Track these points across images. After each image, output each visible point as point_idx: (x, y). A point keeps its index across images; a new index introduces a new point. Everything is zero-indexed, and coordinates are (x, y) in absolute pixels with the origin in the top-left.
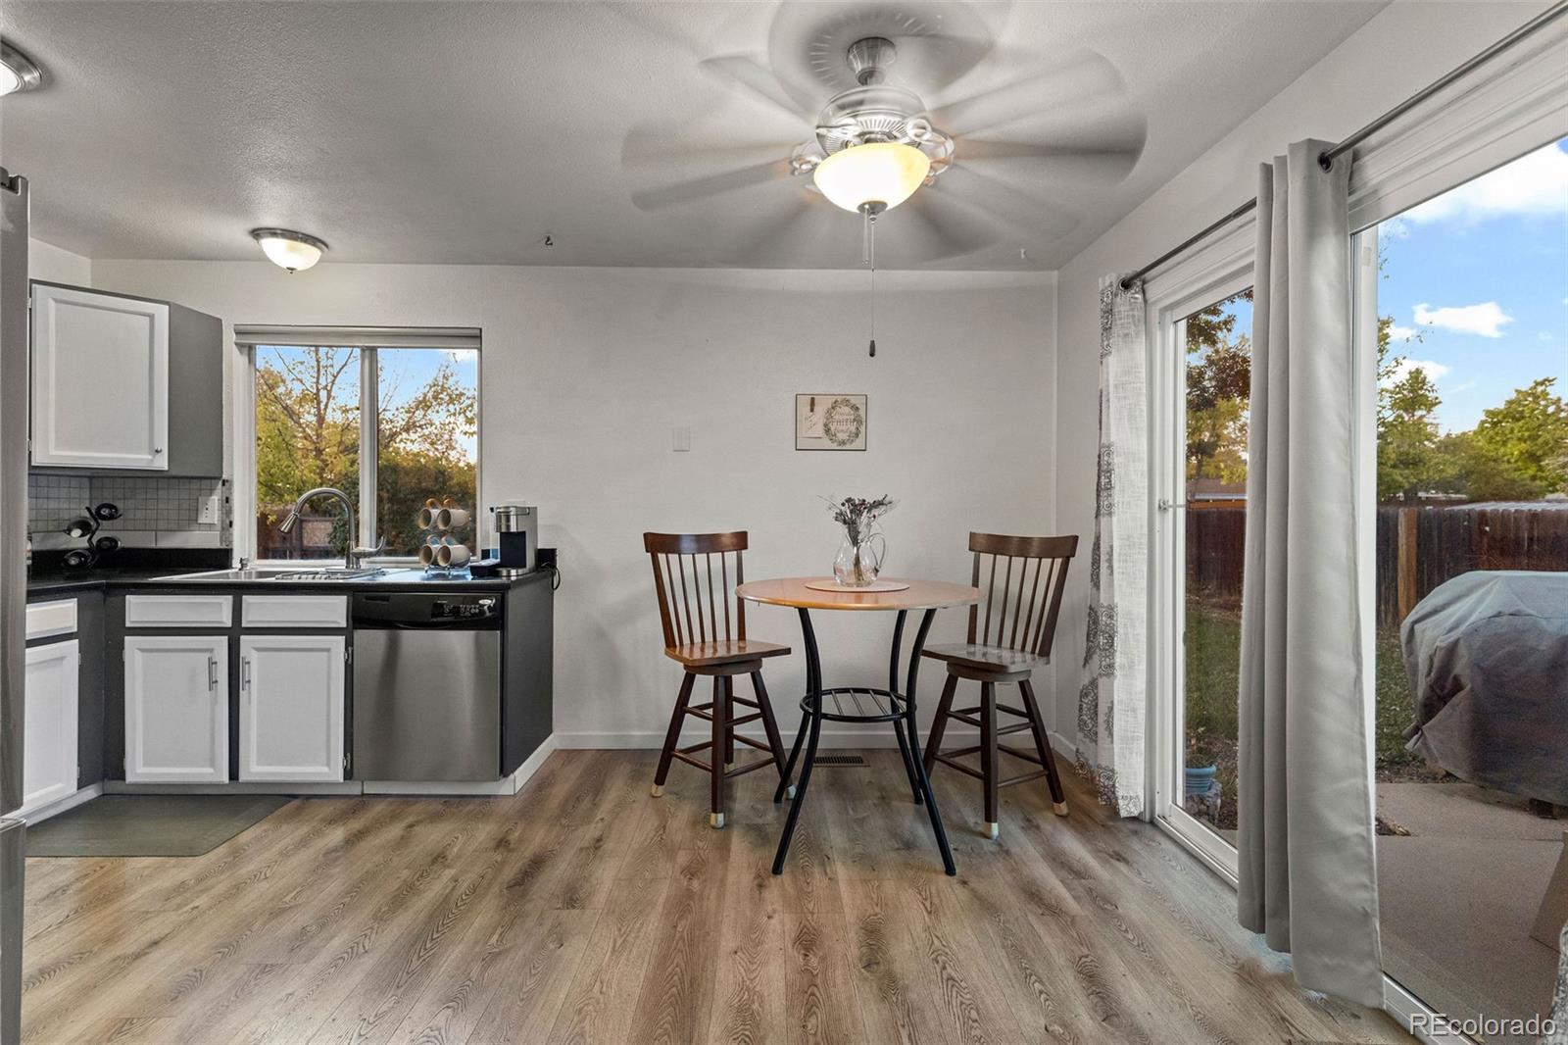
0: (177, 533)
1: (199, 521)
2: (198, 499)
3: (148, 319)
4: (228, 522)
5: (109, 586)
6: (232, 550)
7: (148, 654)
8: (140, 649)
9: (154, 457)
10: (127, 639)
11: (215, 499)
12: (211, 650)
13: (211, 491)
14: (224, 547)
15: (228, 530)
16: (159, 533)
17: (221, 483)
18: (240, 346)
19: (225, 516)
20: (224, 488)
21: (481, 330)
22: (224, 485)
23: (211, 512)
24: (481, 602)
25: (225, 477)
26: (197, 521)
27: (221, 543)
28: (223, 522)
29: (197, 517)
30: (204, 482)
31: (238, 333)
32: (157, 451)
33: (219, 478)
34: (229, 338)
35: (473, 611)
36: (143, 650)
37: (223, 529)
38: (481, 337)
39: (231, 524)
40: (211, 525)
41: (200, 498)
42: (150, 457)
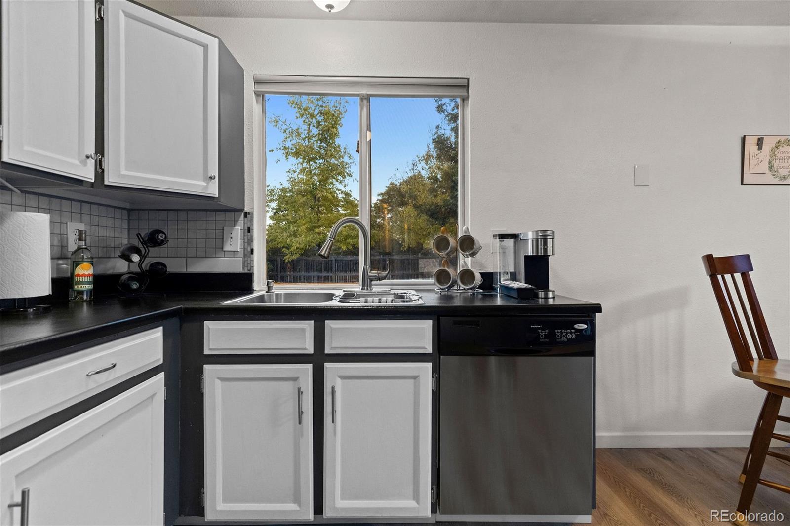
0: (205, 259)
1: (224, 250)
2: (223, 230)
3: (202, 48)
4: (249, 250)
5: (188, 311)
6: (253, 274)
7: (227, 383)
8: (219, 378)
9: (208, 183)
10: (207, 367)
11: (238, 229)
12: (295, 379)
13: (235, 222)
14: (246, 271)
15: (250, 257)
16: (188, 259)
17: (243, 214)
18: (257, 94)
19: (246, 244)
20: (246, 219)
21: (468, 80)
22: (246, 216)
23: (235, 241)
24: (576, 326)
25: (246, 209)
26: (222, 248)
27: (244, 269)
28: (244, 249)
29: (223, 246)
30: (228, 214)
31: (256, 83)
32: (211, 178)
33: (242, 210)
34: (249, 88)
35: (569, 336)
36: (222, 380)
37: (245, 255)
38: (468, 86)
39: (252, 251)
40: (234, 253)
41: (225, 228)
42: (204, 184)
